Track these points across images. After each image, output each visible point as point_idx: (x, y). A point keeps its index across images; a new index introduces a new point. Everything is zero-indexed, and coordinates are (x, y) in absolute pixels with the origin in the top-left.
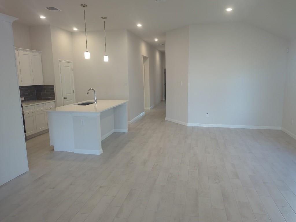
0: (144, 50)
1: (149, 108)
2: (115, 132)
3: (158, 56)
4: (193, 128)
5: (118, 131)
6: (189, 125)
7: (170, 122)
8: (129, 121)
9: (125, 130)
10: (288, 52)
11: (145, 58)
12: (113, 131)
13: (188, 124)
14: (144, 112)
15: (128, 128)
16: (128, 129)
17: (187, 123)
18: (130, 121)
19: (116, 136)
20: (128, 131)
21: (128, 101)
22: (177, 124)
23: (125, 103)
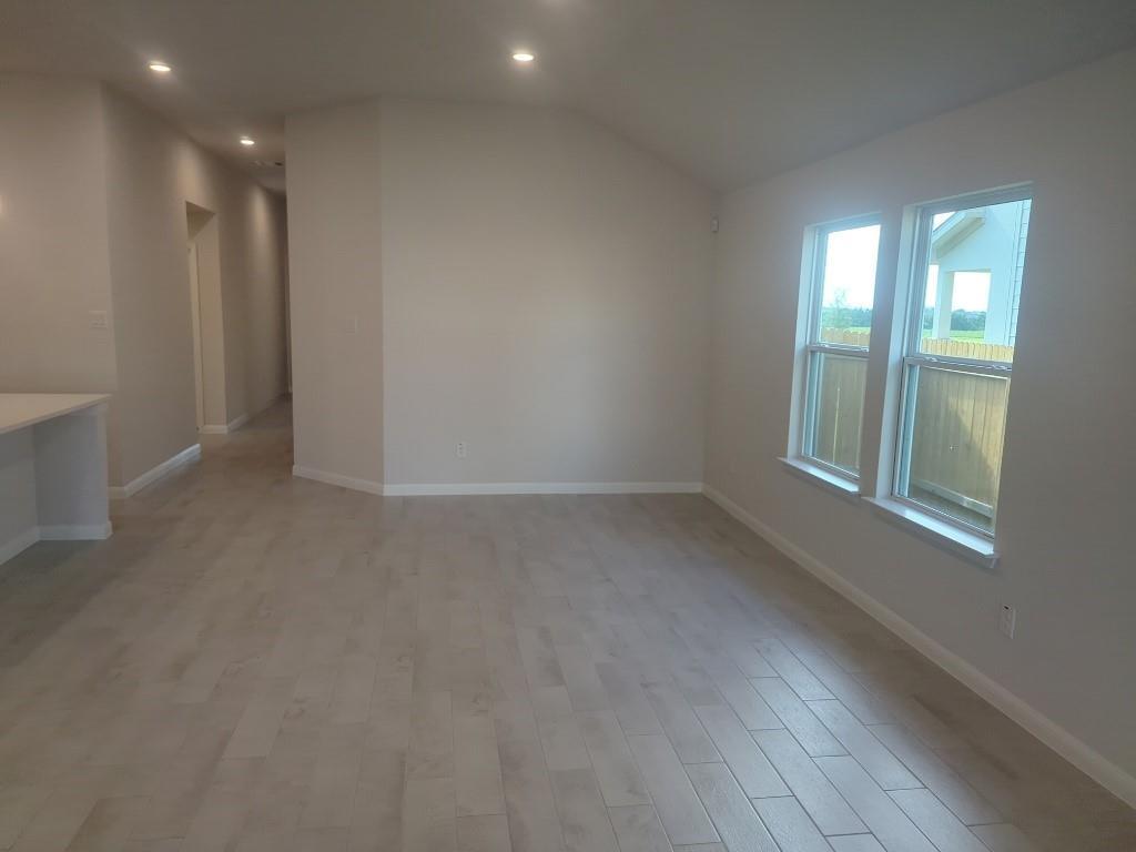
0: (190, 180)
1: (220, 429)
2: (42, 541)
3: (259, 212)
4: (407, 502)
5: (59, 532)
6: (391, 490)
7: (311, 482)
8: (116, 489)
9: (97, 529)
10: (715, 232)
11: (196, 215)
12: (34, 535)
13: (385, 486)
14: (198, 445)
15: (111, 518)
16: (109, 524)
17: (383, 483)
18: (126, 488)
19: (44, 558)
20: (111, 533)
21: (108, 395)
22: (343, 490)
23: (91, 407)
